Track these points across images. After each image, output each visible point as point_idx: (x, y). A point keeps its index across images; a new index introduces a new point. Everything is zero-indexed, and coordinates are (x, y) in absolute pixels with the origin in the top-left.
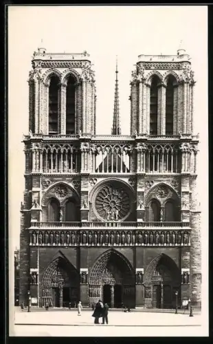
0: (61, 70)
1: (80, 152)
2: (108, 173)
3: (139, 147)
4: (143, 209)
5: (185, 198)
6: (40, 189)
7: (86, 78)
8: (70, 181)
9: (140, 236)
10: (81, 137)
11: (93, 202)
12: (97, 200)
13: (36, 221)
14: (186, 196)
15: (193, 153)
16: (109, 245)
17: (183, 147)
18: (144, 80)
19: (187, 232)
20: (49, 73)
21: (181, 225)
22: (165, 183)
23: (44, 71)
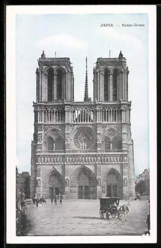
0: (54, 67)
1: (65, 111)
2: (80, 123)
3: (98, 108)
4: (100, 142)
5: (124, 137)
6: (42, 132)
7: (68, 71)
8: (59, 128)
9: (99, 158)
10: (65, 103)
11: (73, 139)
12: (75, 138)
13: (40, 150)
14: (125, 135)
15: (128, 111)
16: (81, 163)
17: (122, 108)
18: (100, 71)
19: (125, 155)
20: (47, 69)
21: (122, 151)
22: (113, 128)
23: (44, 67)
